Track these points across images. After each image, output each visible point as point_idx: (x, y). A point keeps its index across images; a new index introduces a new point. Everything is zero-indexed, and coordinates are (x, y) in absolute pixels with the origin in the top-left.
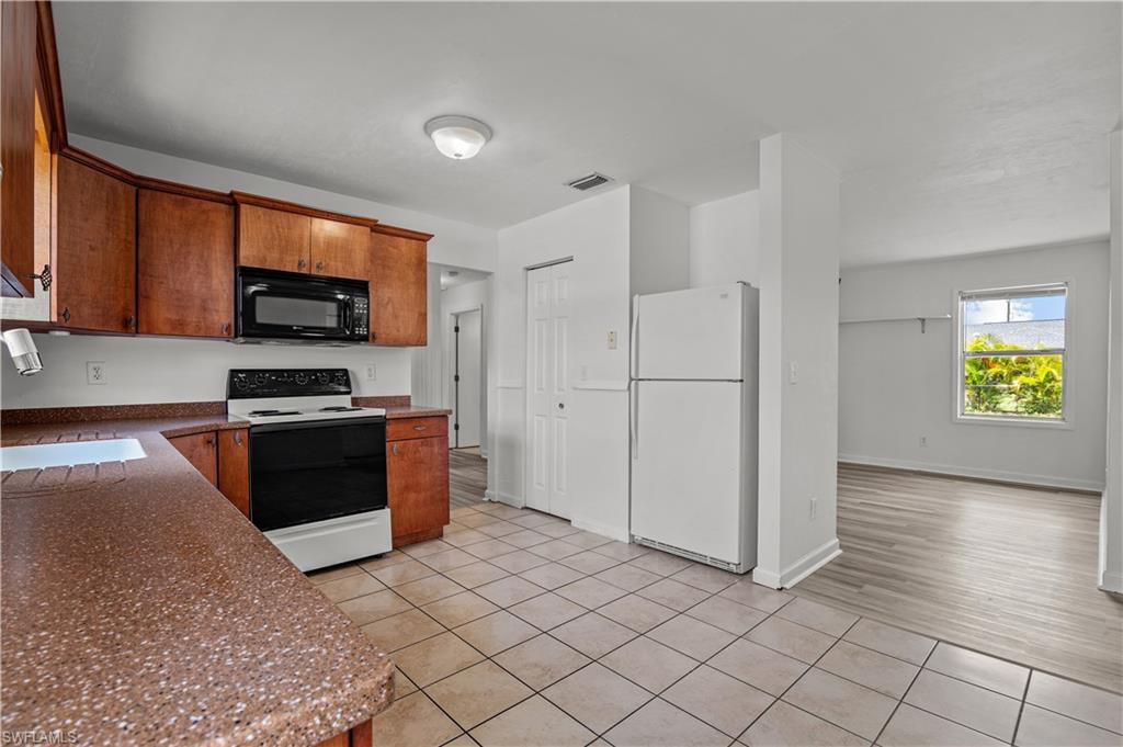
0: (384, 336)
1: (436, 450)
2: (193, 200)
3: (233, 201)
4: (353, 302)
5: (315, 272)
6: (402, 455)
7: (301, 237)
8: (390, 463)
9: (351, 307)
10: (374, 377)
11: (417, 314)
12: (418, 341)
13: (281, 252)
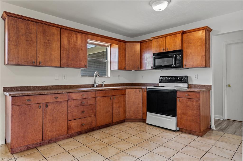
0: (189, 65)
1: (194, 103)
3: (151, 40)
4: (177, 57)
5: (167, 51)
6: (182, 103)
7: (163, 43)
8: (178, 104)
9: (176, 58)
10: (197, 78)
11: (201, 56)
12: (201, 66)
13: (160, 48)
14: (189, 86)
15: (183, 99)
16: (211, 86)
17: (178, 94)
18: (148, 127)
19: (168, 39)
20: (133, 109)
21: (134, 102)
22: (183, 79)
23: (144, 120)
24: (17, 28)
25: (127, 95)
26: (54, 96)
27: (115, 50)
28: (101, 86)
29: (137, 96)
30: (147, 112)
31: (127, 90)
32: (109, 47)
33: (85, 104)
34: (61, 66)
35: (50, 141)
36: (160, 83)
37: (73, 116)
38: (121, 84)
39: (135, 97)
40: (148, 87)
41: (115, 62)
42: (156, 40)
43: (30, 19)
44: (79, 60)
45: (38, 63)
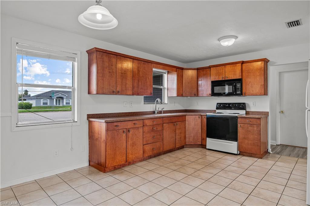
0: (248, 93)
1: (255, 129)
2: (205, 69)
3: (210, 67)
4: (237, 85)
5: (226, 79)
6: (243, 128)
7: (223, 71)
8: (239, 129)
9: (235, 86)
10: (254, 105)
11: (260, 85)
12: (260, 94)
13: (219, 76)
14: (247, 113)
15: (244, 125)
16: (268, 112)
17: (239, 120)
18: (208, 152)
19: (228, 68)
20: (192, 135)
21: (193, 128)
22: (242, 106)
23: (203, 146)
24: (103, 61)
25: (186, 122)
26: (134, 122)
27: (173, 77)
28: (160, 112)
29: (197, 123)
30: (207, 138)
31: (187, 116)
32: (167, 73)
33: (156, 130)
34: (133, 95)
35: (129, 163)
36: (217, 109)
37: (146, 141)
38: (177, 110)
39: (194, 123)
40: (207, 114)
41: (173, 89)
42: (214, 68)
43: (112, 53)
44: (146, 88)
45: (117, 93)
